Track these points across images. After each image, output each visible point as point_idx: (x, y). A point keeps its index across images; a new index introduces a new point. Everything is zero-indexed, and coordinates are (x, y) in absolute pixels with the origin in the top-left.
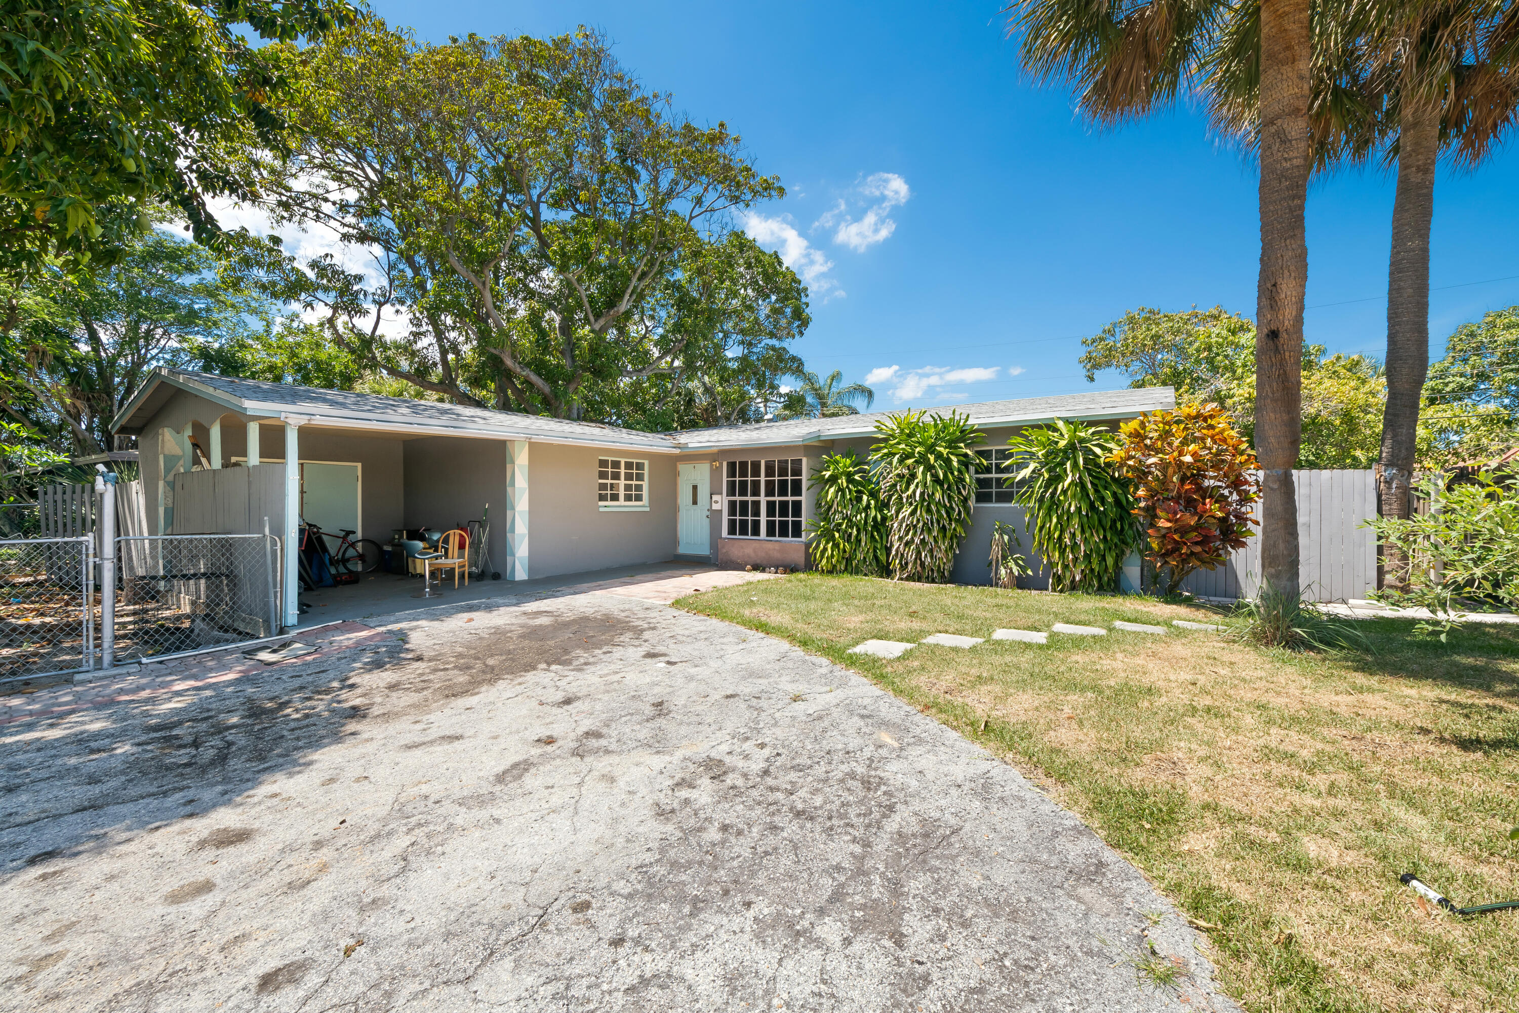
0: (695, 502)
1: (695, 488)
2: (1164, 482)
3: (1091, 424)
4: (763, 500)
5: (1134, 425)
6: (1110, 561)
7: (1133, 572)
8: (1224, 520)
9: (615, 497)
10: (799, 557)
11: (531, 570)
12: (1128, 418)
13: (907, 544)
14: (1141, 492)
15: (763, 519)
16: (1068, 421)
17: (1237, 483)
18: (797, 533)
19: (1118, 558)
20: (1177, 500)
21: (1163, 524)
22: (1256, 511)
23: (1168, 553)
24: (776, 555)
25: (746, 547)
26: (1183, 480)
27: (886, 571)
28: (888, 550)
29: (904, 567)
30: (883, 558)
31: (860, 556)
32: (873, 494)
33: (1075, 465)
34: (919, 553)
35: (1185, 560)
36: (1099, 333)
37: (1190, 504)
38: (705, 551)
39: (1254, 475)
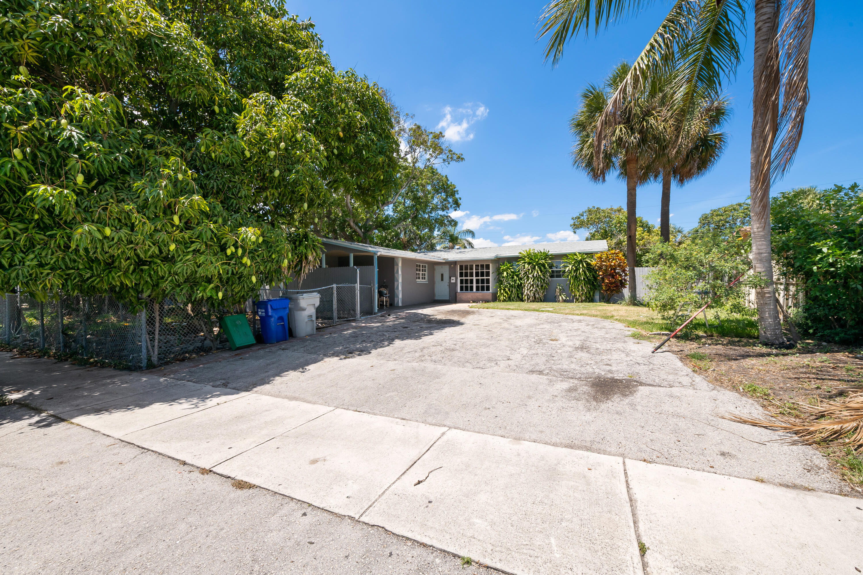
0: (442, 280)
1: (442, 275)
2: (606, 270)
3: (586, 254)
4: (474, 278)
5: (599, 255)
6: (591, 293)
7: (597, 297)
8: (621, 281)
9: (419, 278)
10: (490, 297)
11: (402, 303)
12: (597, 253)
13: (531, 291)
14: (601, 273)
15: (474, 285)
16: (580, 253)
17: (624, 271)
18: (488, 289)
19: (594, 293)
20: (610, 275)
21: (606, 281)
22: (627, 278)
23: (608, 290)
24: (481, 297)
25: (468, 295)
26: (611, 270)
27: (522, 300)
28: (522, 294)
29: (528, 299)
30: (521, 297)
31: (513, 296)
32: (517, 276)
33: (583, 265)
34: (534, 294)
35: (612, 292)
36: (578, 215)
37: (613, 277)
38: (447, 298)
39: (627, 269)
